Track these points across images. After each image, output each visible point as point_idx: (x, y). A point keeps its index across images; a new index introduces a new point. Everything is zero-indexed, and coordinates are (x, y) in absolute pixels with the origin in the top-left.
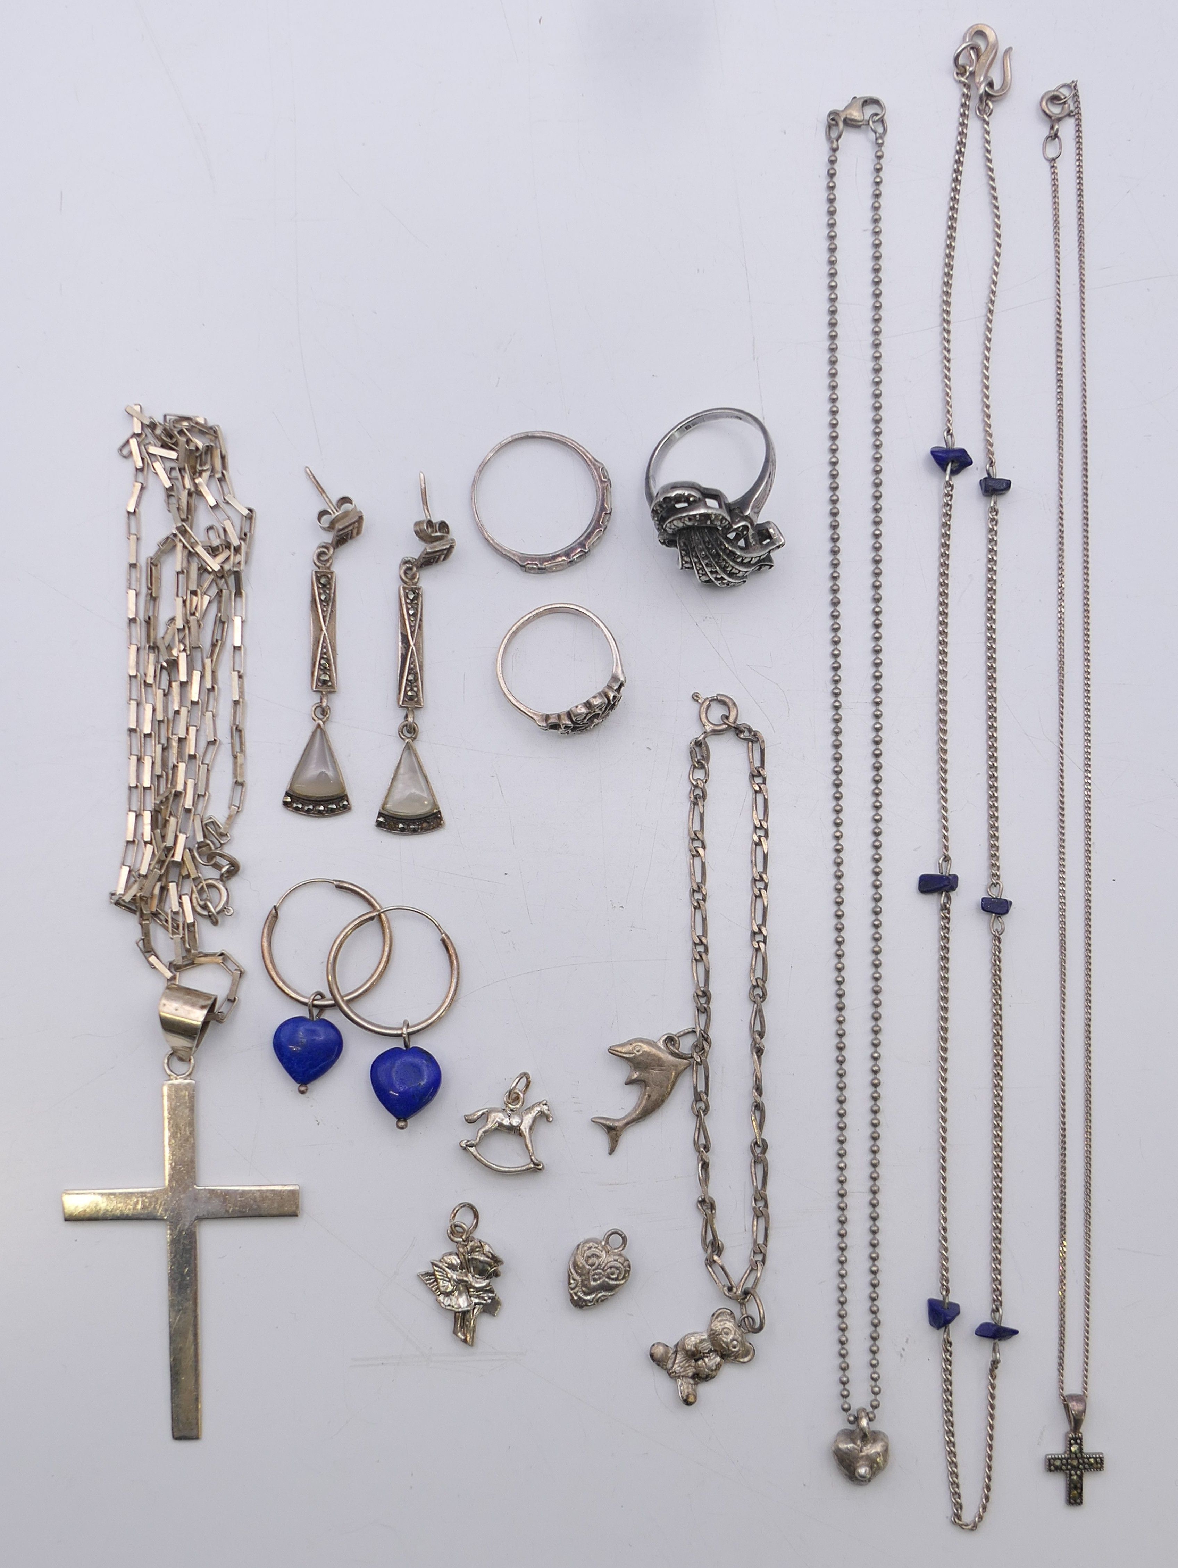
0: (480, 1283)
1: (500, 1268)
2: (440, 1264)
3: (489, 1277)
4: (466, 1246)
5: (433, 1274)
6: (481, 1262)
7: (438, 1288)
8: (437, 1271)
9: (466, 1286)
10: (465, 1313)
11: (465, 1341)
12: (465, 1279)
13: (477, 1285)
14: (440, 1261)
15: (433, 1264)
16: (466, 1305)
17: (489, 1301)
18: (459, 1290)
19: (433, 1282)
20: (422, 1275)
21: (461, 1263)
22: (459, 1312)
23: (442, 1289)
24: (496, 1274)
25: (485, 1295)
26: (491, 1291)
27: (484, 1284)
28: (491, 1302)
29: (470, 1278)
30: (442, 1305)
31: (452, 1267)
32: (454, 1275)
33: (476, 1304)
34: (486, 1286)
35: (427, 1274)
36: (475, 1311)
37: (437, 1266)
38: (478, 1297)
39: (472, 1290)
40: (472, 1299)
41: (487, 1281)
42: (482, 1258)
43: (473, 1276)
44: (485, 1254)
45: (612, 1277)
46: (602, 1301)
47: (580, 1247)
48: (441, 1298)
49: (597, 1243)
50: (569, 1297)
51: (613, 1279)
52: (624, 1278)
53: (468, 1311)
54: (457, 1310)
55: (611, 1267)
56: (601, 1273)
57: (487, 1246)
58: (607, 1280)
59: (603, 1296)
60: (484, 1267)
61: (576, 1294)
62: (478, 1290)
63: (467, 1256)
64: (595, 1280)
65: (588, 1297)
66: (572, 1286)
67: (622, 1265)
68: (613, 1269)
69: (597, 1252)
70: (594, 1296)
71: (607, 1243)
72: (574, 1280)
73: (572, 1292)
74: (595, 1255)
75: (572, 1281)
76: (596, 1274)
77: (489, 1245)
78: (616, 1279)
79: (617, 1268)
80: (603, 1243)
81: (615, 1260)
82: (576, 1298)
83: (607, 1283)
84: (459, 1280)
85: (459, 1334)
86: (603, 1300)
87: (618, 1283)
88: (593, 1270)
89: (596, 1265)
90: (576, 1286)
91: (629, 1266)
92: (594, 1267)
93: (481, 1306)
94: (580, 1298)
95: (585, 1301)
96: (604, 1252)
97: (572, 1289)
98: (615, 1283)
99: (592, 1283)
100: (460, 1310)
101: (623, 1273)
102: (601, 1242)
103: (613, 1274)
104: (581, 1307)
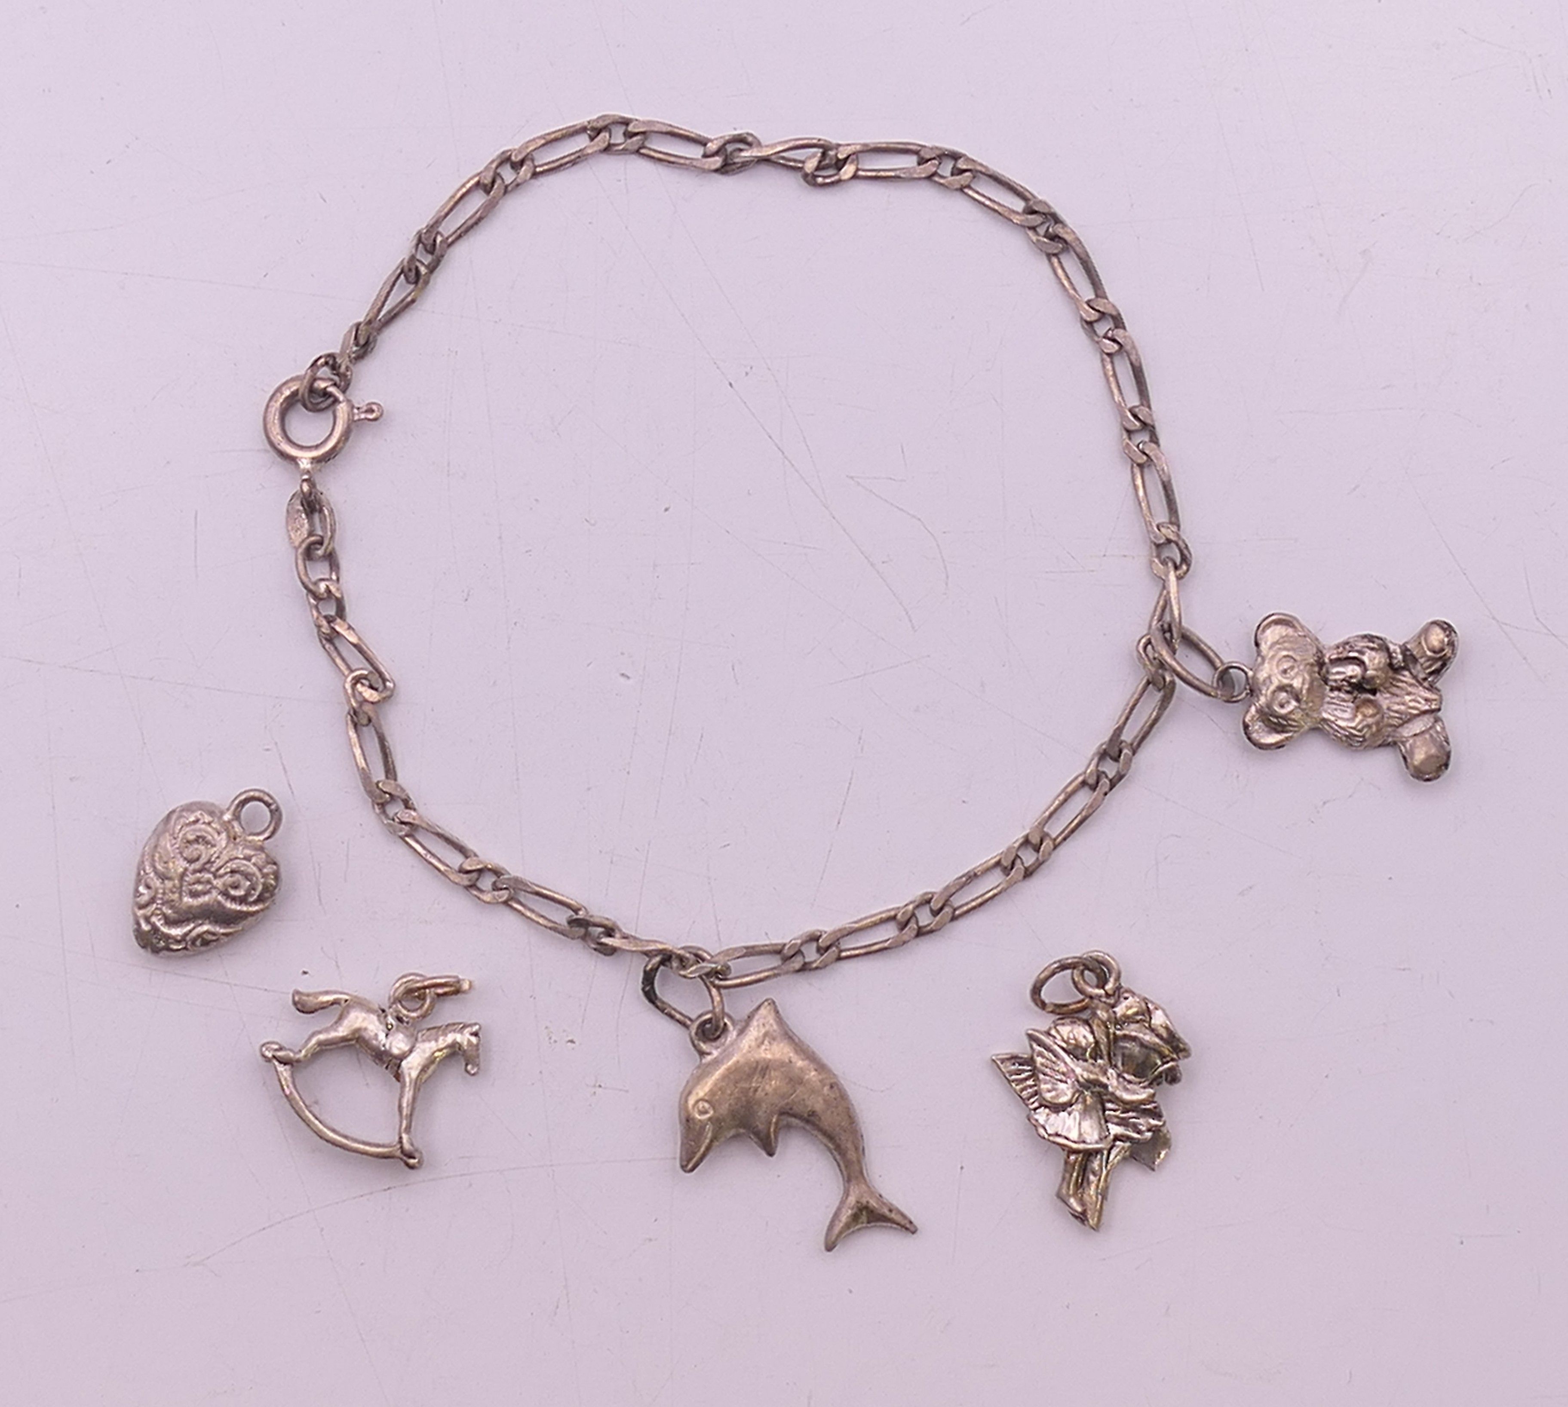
0: (1135, 1092)
1: (1183, 1065)
2: (1048, 1041)
3: (1155, 1082)
4: (1113, 1006)
5: (1031, 1061)
6: (1142, 1045)
7: (1036, 1093)
8: (1040, 1054)
9: (1100, 1095)
10: (1089, 1155)
11: (1082, 1217)
12: (1104, 1080)
13: (1127, 1097)
14: (1048, 1034)
15: (1031, 1037)
16: (1096, 1137)
17: (1149, 1135)
18: (1085, 1101)
19: (1026, 1079)
20: (1003, 1061)
21: (1097, 1043)
22: (1076, 1152)
23: (1048, 1096)
24: (1172, 1077)
25: (1141, 1121)
26: (1156, 1114)
27: (1143, 1096)
28: (1152, 1138)
29: (1111, 1080)
30: (1042, 1131)
31: (1075, 1051)
32: (1080, 1070)
33: (1117, 1138)
34: (1143, 1102)
35: (1014, 1059)
36: (1114, 1152)
37: (1040, 1043)
38: (1123, 1122)
39: (1109, 1105)
40: (1110, 1125)
41: (1152, 1091)
42: (1148, 1037)
43: (1119, 1075)
44: (1153, 1030)
45: (233, 892)
46: (206, 943)
47: (174, 817)
48: (1042, 1116)
49: (211, 813)
50: (132, 926)
51: (234, 899)
52: (260, 900)
53: (1098, 1151)
54: (1075, 1146)
55: (233, 872)
56: (209, 882)
57: (1159, 1013)
58: (220, 898)
59: (208, 932)
60: (1147, 1057)
61: (147, 919)
62: (1129, 1107)
63: (1111, 1031)
64: (194, 895)
65: (176, 932)
66: (144, 899)
67: (260, 870)
68: (238, 876)
69: (210, 832)
70: (189, 928)
71: (237, 817)
72: (148, 887)
73: (140, 913)
74: (204, 838)
75: (142, 889)
76: (198, 882)
77: (1164, 1010)
78: (242, 900)
79: (247, 876)
80: (227, 817)
81: (245, 858)
82: (145, 927)
83: (219, 903)
84: (1088, 1081)
85: (1072, 1200)
86: (205, 941)
87: (245, 908)
88: (195, 871)
89: (203, 859)
90: (153, 900)
91: (277, 876)
92: (197, 865)
93: (1128, 1144)
94: (155, 929)
95: (167, 937)
96: (224, 835)
97: (142, 907)
98: (239, 908)
99: (187, 900)
100: (1081, 1146)
101: (260, 888)
102: (222, 813)
103: (236, 887)
104: (156, 951)
